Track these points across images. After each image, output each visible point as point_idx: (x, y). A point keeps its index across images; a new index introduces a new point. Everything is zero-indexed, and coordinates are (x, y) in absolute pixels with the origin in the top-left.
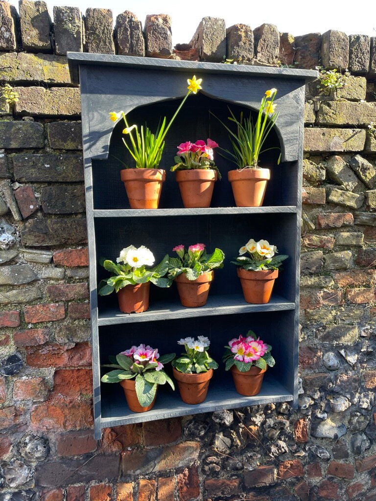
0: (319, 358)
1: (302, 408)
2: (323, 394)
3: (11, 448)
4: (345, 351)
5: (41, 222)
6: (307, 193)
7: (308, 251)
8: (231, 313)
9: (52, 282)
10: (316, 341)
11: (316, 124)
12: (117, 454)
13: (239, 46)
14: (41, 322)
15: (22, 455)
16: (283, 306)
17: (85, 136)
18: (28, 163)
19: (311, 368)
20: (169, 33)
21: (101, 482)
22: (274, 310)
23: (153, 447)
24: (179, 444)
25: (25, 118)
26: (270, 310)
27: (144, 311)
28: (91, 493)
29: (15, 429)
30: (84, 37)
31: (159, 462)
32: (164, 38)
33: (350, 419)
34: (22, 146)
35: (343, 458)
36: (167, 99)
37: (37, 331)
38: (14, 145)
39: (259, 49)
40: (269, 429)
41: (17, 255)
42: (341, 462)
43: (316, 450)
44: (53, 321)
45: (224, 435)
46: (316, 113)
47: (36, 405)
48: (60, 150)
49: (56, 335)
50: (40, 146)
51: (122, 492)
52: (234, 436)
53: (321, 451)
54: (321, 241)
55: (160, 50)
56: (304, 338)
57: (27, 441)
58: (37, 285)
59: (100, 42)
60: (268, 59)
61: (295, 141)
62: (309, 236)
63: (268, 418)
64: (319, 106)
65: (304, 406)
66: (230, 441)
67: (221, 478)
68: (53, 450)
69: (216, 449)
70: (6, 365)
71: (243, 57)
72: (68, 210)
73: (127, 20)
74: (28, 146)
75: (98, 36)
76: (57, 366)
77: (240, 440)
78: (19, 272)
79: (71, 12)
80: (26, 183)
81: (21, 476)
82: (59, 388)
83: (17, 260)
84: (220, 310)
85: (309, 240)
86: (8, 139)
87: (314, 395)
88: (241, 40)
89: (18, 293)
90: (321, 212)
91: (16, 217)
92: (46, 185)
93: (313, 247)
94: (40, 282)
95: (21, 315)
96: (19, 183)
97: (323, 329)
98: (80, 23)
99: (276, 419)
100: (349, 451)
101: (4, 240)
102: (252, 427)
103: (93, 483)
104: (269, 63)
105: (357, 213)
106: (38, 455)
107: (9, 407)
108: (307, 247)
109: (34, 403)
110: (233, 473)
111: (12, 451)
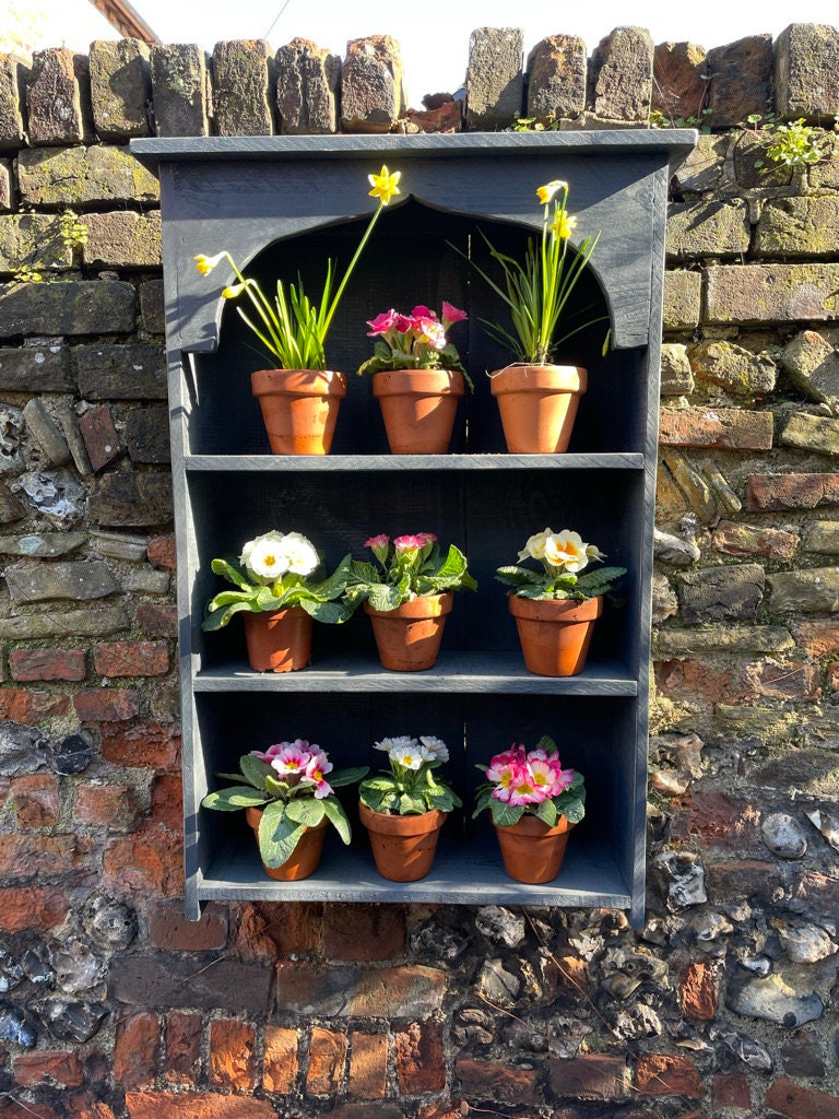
0: (749, 823)
1: (700, 937)
2: (759, 911)
3: (69, 915)
4: (822, 817)
5: (126, 479)
6: (722, 422)
7: (726, 563)
8: (478, 691)
9: (147, 598)
10: (741, 782)
11: (751, 256)
12: (268, 964)
13: (549, 86)
14: (126, 677)
15: (87, 932)
16: (608, 685)
17: (171, 306)
18: (103, 362)
19: (727, 844)
20: (387, 74)
21: (234, 1015)
22: (584, 692)
23: (342, 963)
24: (399, 967)
25: (102, 274)
26: (573, 693)
27: (293, 671)
28: (214, 1034)
29: (77, 879)
30: (210, 102)
31: (352, 998)
32: (377, 87)
34: (94, 330)
35: (809, 1075)
36: (337, 221)
37: (117, 693)
38: (79, 328)
39: (600, 88)
40: (612, 972)
41: (85, 543)
42: (805, 1083)
43: (737, 1044)
44: (147, 677)
45: (504, 967)
46: (753, 228)
47: (114, 839)
49: (152, 706)
50: (128, 329)
51: (273, 1044)
52: (528, 972)
53: (748, 1047)
54: (761, 541)
55: (367, 113)
56: (710, 770)
57: (96, 906)
58: (121, 604)
59: (241, 109)
60: (623, 110)
61: (641, 299)
62: (728, 528)
63: (613, 947)
64: (759, 211)
65: (705, 932)
66: (517, 983)
67: (494, 1061)
68: (144, 933)
69: (481, 994)
70: (61, 753)
71: (559, 110)
73: (297, 57)
74: (104, 331)
75: (238, 97)
76: (158, 768)
77: (541, 985)
78: (86, 575)
79: (182, 55)
80: (101, 402)
81: (82, 973)
82: (162, 812)
83: (85, 553)
84: (454, 681)
85: (728, 536)
86: (70, 317)
87: (736, 910)
88: (554, 73)
89: (85, 617)
90: (762, 469)
91: (81, 468)
92: (139, 405)
93: (740, 553)
94: (125, 598)
95: (88, 659)
96: (89, 401)
97: (761, 754)
98: (202, 75)
99: (631, 953)
100: (827, 1062)
101: (59, 512)
102: (571, 960)
103: (218, 1015)
104: (627, 118)
106: (113, 937)
107: (65, 834)
108: (722, 553)
109: (111, 834)
110: (523, 1055)
111: (69, 921)
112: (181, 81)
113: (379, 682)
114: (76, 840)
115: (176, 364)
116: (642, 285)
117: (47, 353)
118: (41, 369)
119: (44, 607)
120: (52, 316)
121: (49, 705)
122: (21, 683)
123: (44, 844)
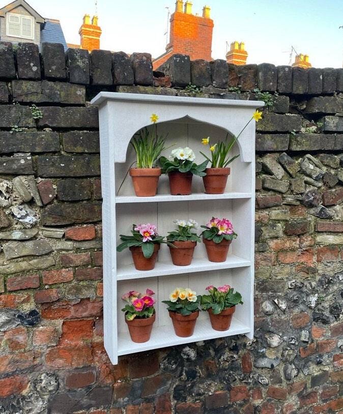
0: (259, 305)
1: (248, 345)
3: (29, 384)
4: (278, 300)
5: (57, 207)
9: (64, 252)
10: (257, 293)
13: (200, 76)
14: (55, 284)
15: (38, 390)
18: (49, 163)
21: (98, 409)
23: (137, 379)
24: (156, 376)
25: (46, 129)
29: (32, 369)
30: (91, 70)
33: (283, 353)
34: (44, 151)
35: (278, 383)
37: (52, 291)
38: (38, 150)
39: (214, 78)
40: (223, 362)
41: (38, 233)
42: (277, 386)
43: (258, 378)
44: (64, 283)
47: (50, 349)
48: (72, 153)
49: (66, 294)
50: (57, 150)
52: (198, 368)
53: (261, 378)
54: (259, 217)
57: (42, 378)
58: (52, 255)
67: (188, 402)
68: (62, 385)
70: (28, 318)
71: (203, 84)
72: (77, 198)
74: (48, 151)
76: (65, 318)
77: (202, 372)
78: (39, 245)
79: (82, 53)
80: (46, 178)
81: (36, 407)
82: (65, 336)
83: (37, 237)
86: (35, 145)
87: (256, 334)
89: (38, 262)
90: (259, 195)
91: (39, 204)
92: (61, 179)
94: (54, 253)
95: (40, 279)
96: (42, 178)
97: (262, 283)
99: (228, 354)
100: (282, 378)
101: (30, 221)
103: (92, 410)
105: (285, 196)
106: (51, 388)
107: (29, 351)
109: (48, 347)
110: (196, 398)
111: (30, 387)
112: (81, 62)
114: (34, 352)
117: (26, 159)
118: (23, 166)
120: (27, 145)
121: (22, 299)
122: (11, 292)
123: (21, 356)
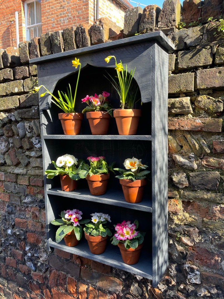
0: (216, 261)
2: (220, 292)
3: (42, 242)
6: (203, 123)
7: (207, 171)
10: (212, 247)
11: (213, 65)
12: (79, 266)
13: (144, 22)
15: (45, 247)
16: (144, 207)
19: (208, 267)
20: (101, 28)
21: (73, 277)
22: (136, 209)
23: (96, 271)
24: (110, 277)
26: (133, 209)
27: (69, 191)
28: (68, 280)
30: (63, 45)
31: (98, 282)
32: (99, 33)
36: (70, 74)
39: (159, 19)
40: (169, 297)
45: (138, 285)
46: (213, 55)
51: (81, 287)
52: (144, 289)
54: (219, 164)
55: (97, 40)
56: (201, 240)
59: (69, 45)
60: (167, 24)
61: (148, 87)
62: (207, 158)
63: (170, 289)
64: (215, 49)
65: (200, 294)
66: (141, 292)
69: (131, 291)
70: (39, 203)
71: (147, 29)
73: (80, 29)
75: (68, 42)
77: (148, 294)
79: (56, 34)
81: (44, 256)
85: (207, 161)
87: (211, 289)
90: (219, 138)
93: (211, 167)
97: (219, 238)
98: (61, 38)
99: (176, 293)
101: (37, 147)
102: (157, 290)
103: (69, 276)
104: (168, 27)
107: (40, 222)
108: (206, 167)
112: (56, 41)
113: (85, 197)
114: (42, 224)
115: (41, 113)
116: (149, 83)
117: (35, 110)
118: (34, 113)
119: (37, 168)
120: (36, 101)
121: (37, 191)
122: (33, 186)
123: (36, 224)
